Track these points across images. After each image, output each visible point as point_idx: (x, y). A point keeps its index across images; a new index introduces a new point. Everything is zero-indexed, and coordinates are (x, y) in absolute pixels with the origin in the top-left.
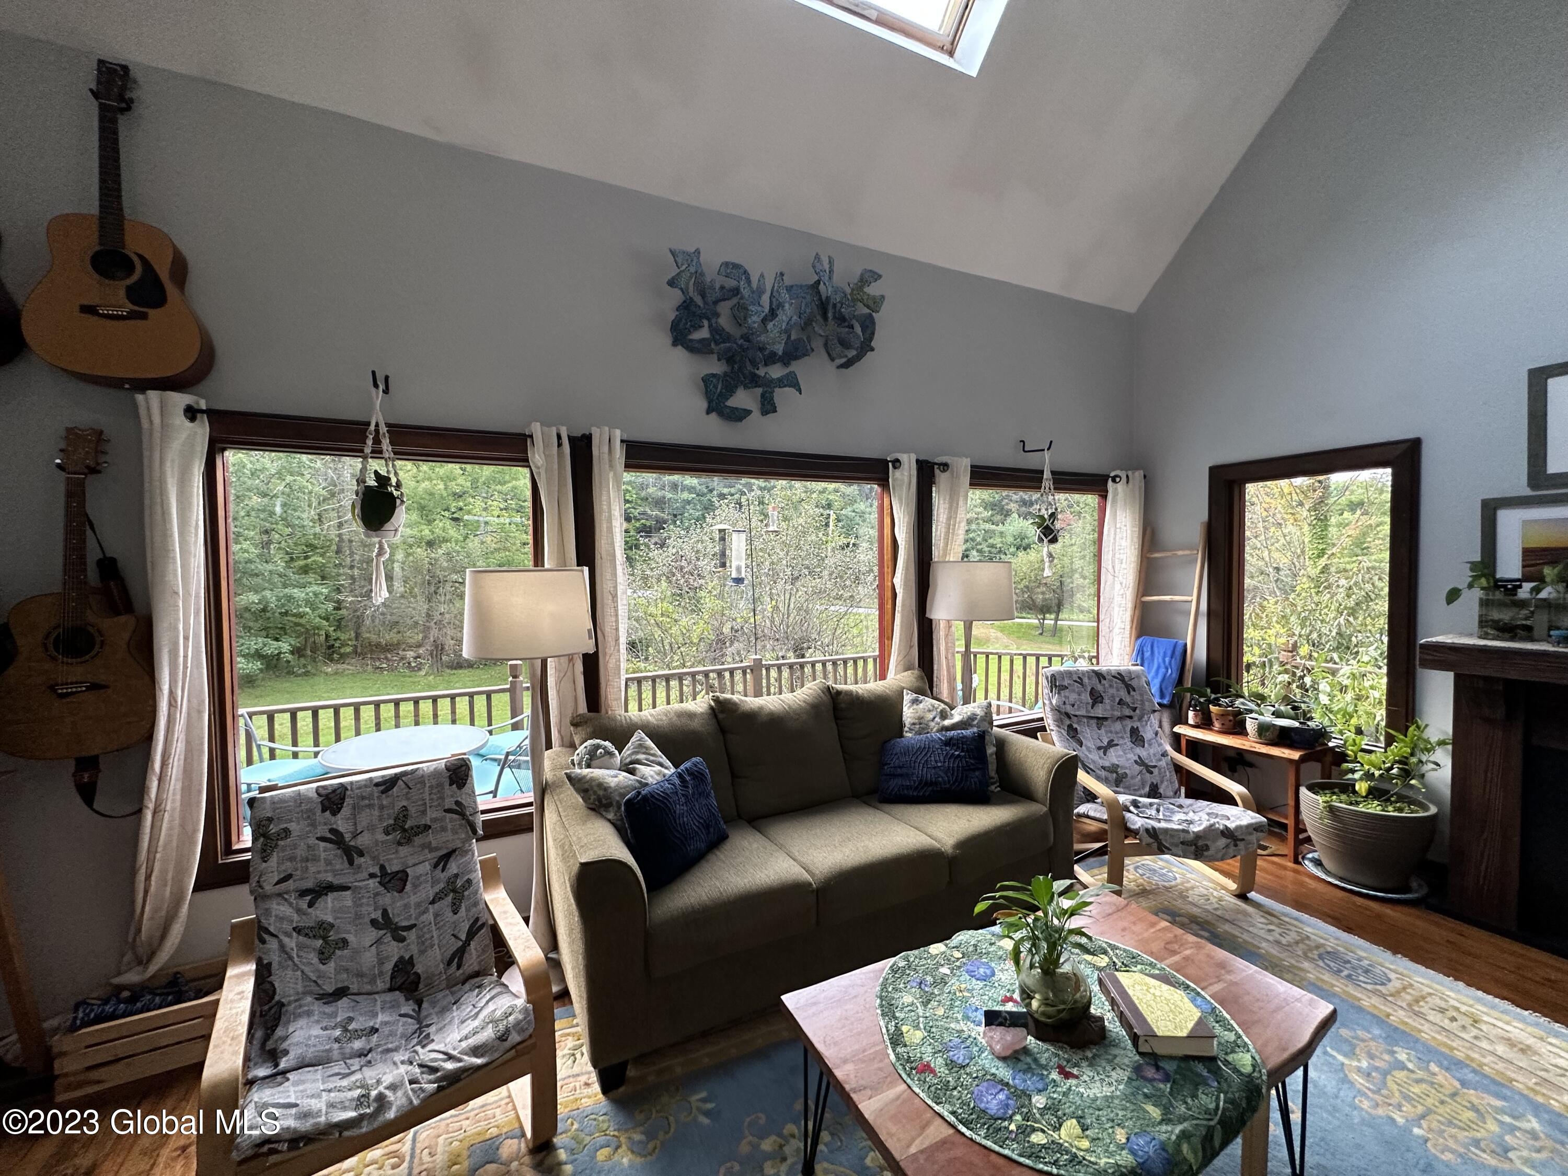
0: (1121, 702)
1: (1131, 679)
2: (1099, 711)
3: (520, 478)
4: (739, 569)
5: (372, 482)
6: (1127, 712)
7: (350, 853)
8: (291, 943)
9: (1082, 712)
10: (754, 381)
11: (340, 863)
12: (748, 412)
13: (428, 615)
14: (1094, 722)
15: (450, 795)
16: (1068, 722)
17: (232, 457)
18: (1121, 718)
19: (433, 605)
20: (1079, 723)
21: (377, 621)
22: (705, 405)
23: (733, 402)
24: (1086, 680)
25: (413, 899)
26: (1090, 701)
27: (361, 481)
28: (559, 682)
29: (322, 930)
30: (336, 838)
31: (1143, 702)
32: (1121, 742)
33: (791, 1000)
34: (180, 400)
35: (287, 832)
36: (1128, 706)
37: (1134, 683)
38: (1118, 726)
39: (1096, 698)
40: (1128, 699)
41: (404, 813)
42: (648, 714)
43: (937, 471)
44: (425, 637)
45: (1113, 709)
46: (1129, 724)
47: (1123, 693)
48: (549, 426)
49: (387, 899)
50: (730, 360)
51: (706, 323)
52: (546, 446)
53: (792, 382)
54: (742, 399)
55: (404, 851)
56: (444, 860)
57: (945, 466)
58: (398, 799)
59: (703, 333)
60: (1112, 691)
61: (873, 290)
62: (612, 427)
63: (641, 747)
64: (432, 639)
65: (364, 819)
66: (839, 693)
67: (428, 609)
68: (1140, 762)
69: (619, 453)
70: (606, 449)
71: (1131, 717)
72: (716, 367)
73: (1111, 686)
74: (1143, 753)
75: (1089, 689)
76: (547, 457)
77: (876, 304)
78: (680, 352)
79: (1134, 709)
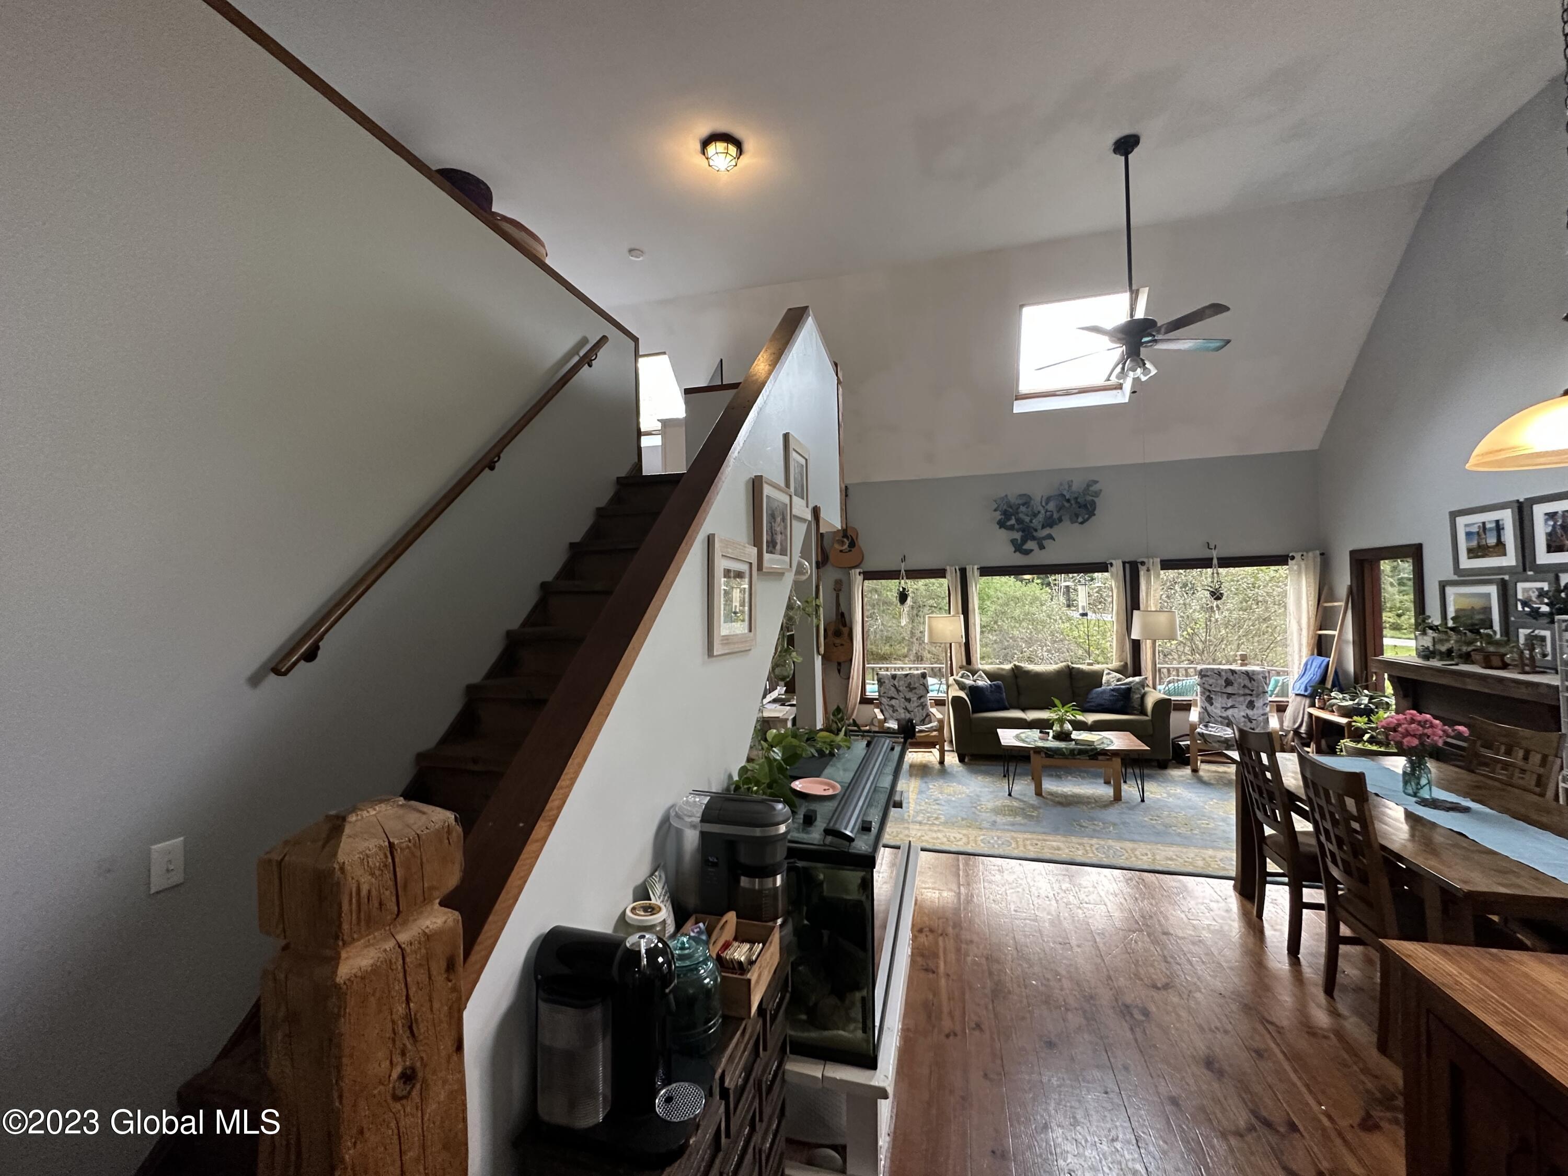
0: (1245, 686)
1: (1253, 675)
2: (1229, 690)
3: (944, 582)
4: (1083, 608)
5: (901, 590)
6: (1248, 692)
7: (898, 691)
8: (887, 707)
9: (1218, 689)
10: (1034, 538)
11: (896, 693)
12: (1032, 551)
13: (912, 633)
14: (1225, 696)
15: (922, 680)
16: (1208, 694)
17: (866, 582)
18: (1245, 695)
19: (915, 624)
20: (1215, 695)
21: (878, 636)
22: (1013, 549)
23: (1026, 547)
24: (1223, 673)
25: (912, 705)
26: (1224, 684)
27: (898, 590)
28: (956, 654)
29: (892, 706)
30: (895, 686)
31: (1258, 687)
32: (1240, 706)
33: (999, 731)
34: (858, 571)
35: (884, 682)
36: (1249, 688)
37: (1254, 677)
38: (1242, 699)
39: (1228, 683)
40: (1249, 685)
41: (910, 684)
42: (987, 667)
43: (1139, 566)
44: (909, 650)
45: (1239, 689)
46: (1249, 698)
47: (1247, 682)
48: (952, 566)
49: (907, 704)
50: (1023, 531)
51: (1013, 517)
52: (951, 573)
53: (1050, 537)
54: (1030, 545)
55: (910, 693)
56: (920, 698)
57: (1143, 563)
58: (908, 680)
59: (1013, 522)
60: (1241, 680)
61: (1095, 488)
62: (974, 565)
63: (980, 676)
64: (914, 652)
65: (902, 683)
66: (1073, 668)
67: (912, 628)
68: (1247, 717)
69: (977, 573)
70: (971, 572)
71: (1251, 695)
72: (1017, 536)
73: (1240, 678)
74: (1250, 712)
75: (1225, 678)
76: (952, 577)
77: (1097, 494)
78: (1003, 530)
79: (1252, 691)
